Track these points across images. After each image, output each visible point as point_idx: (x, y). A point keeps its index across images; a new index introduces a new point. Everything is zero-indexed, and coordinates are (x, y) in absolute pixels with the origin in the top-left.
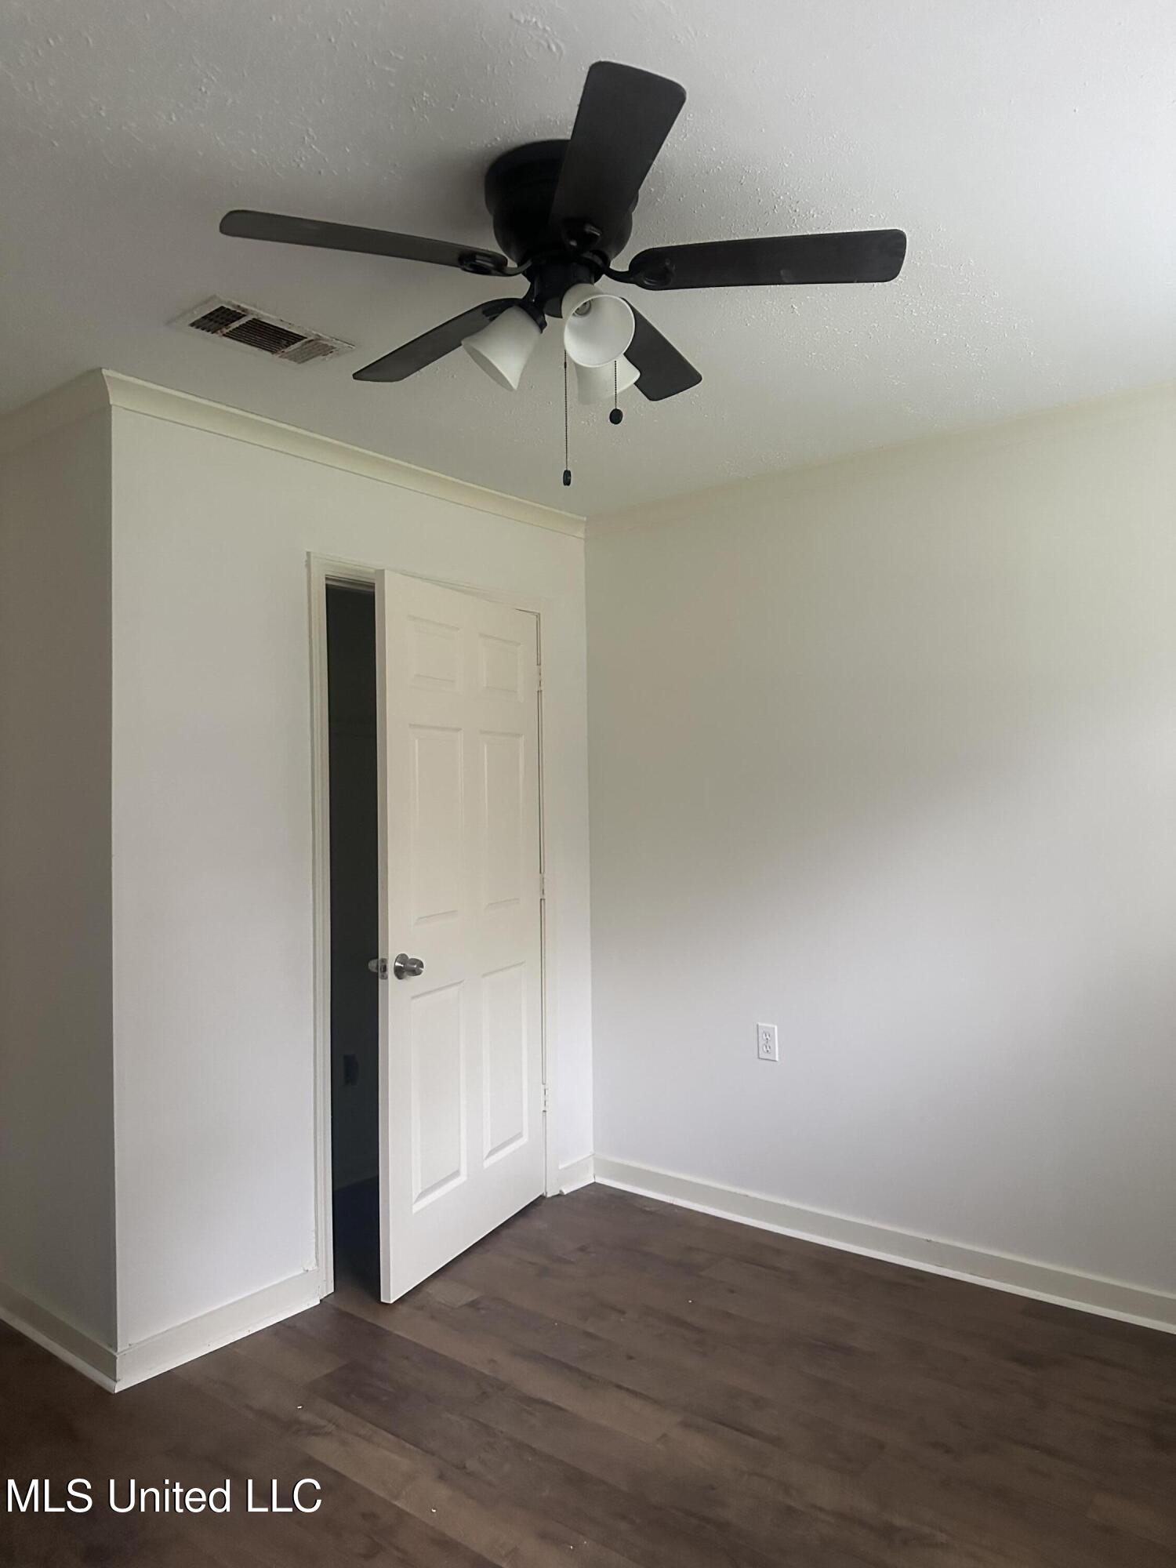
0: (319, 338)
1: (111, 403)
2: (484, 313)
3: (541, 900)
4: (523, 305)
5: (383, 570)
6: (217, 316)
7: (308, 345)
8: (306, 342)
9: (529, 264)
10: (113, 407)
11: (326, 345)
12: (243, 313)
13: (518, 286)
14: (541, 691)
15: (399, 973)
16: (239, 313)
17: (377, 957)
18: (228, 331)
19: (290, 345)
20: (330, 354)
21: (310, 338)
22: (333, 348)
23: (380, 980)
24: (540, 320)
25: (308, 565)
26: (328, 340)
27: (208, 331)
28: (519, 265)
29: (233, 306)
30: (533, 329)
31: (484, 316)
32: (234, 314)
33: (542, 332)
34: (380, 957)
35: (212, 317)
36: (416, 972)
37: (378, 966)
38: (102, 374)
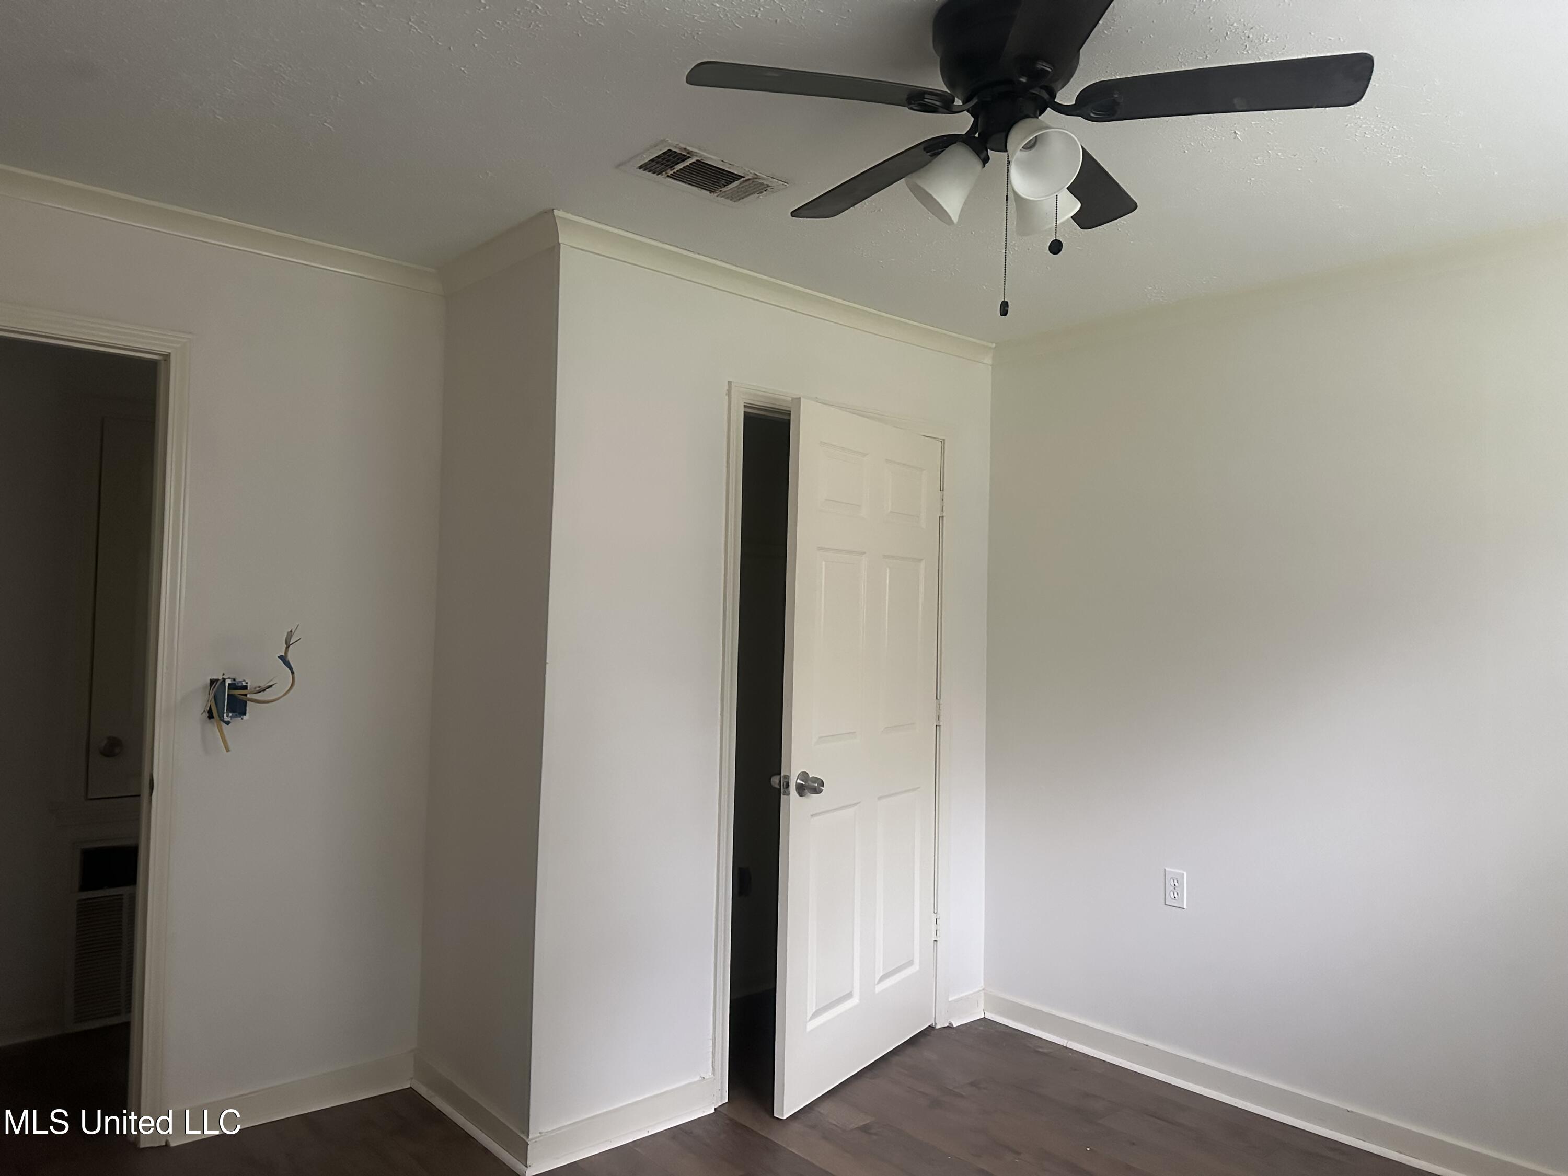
0: (756, 177)
1: (560, 241)
2: (925, 149)
3: (936, 726)
4: (966, 140)
5: (800, 398)
6: (663, 159)
7: (745, 184)
8: (744, 182)
9: (974, 101)
10: (561, 245)
11: (762, 184)
12: (688, 155)
13: (962, 123)
14: (943, 517)
15: (801, 790)
16: (684, 155)
17: (780, 773)
18: (672, 172)
19: (728, 184)
20: (765, 192)
21: (747, 178)
22: (768, 186)
23: (782, 795)
24: (983, 156)
25: (729, 393)
26: (764, 179)
27: (654, 173)
28: (963, 104)
29: (680, 149)
30: (976, 163)
31: (925, 152)
32: (681, 156)
33: (984, 166)
34: (782, 774)
35: (659, 160)
36: (817, 791)
37: (780, 782)
38: (554, 215)
